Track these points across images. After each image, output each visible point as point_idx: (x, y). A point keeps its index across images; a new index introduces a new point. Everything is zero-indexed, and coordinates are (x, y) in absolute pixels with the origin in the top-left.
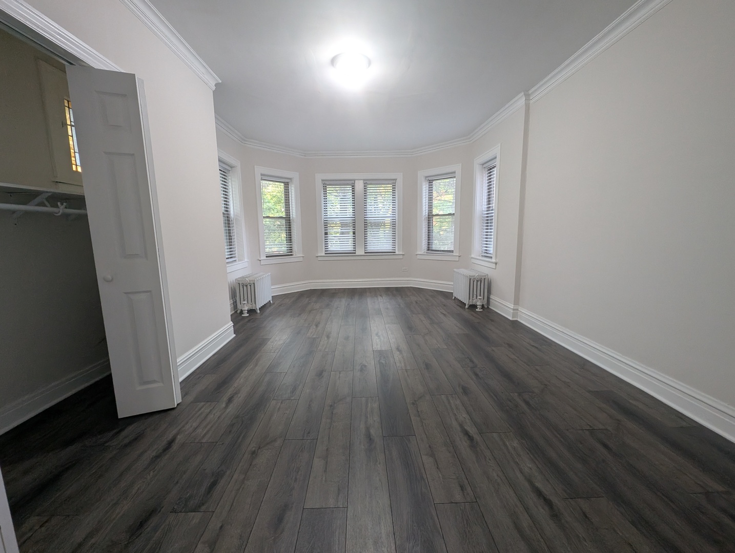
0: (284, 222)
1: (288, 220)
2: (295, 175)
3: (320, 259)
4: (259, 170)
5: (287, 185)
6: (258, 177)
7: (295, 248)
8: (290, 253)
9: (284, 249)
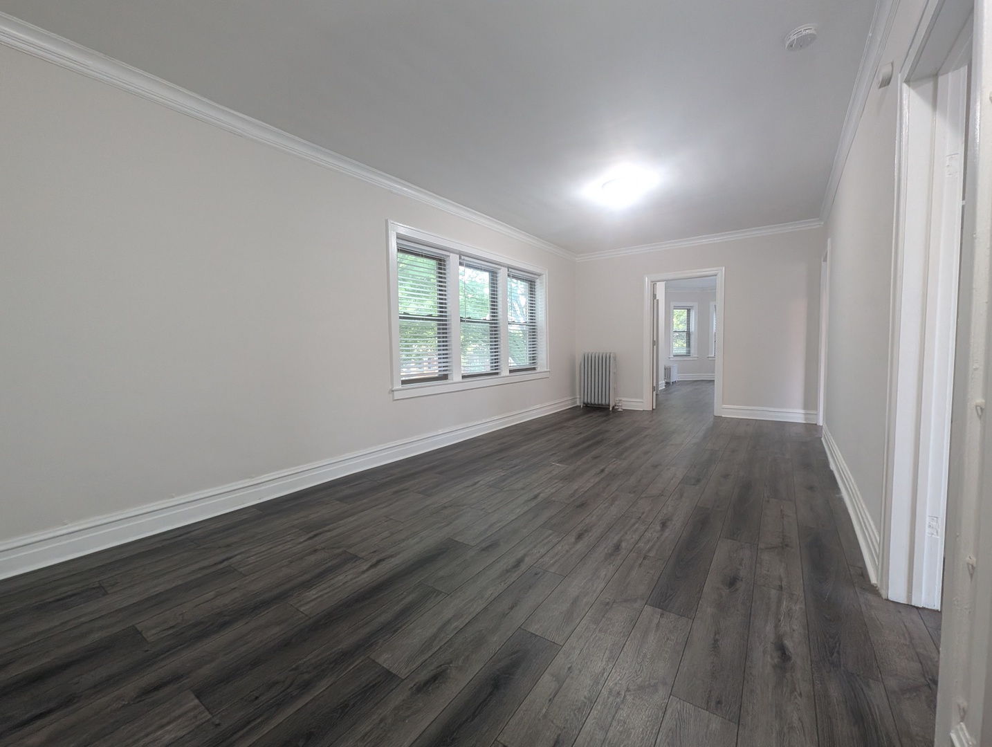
0: (685, 334)
1: (688, 333)
2: (695, 304)
3: (710, 359)
4: (673, 304)
5: (689, 311)
6: (672, 307)
7: (692, 351)
8: (688, 354)
9: (684, 351)
